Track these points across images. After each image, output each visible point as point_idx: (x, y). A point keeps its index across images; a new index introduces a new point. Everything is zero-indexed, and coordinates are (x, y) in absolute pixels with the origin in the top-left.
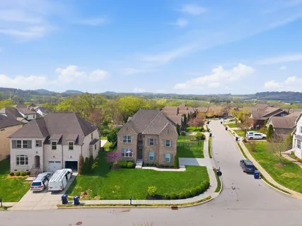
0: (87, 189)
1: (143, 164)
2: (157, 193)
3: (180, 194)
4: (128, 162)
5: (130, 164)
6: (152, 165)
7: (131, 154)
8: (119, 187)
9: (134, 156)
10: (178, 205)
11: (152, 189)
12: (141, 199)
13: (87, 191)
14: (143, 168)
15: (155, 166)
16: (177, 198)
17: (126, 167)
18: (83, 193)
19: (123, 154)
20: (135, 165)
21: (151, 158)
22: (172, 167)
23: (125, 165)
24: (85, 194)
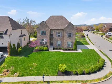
0: (10, 67)
1: (54, 48)
2: (66, 70)
3: (86, 70)
4: (44, 47)
5: (45, 48)
6: (59, 49)
7: (46, 42)
8: (36, 65)
9: (48, 44)
10: (87, 81)
11: (62, 67)
12: (53, 75)
13: (10, 69)
14: (54, 51)
15: (62, 49)
16: (83, 74)
17: (43, 50)
18: (5, 70)
19: (41, 43)
20: (49, 49)
21: (59, 44)
22: (72, 50)
23: (42, 49)
24: (8, 71)
